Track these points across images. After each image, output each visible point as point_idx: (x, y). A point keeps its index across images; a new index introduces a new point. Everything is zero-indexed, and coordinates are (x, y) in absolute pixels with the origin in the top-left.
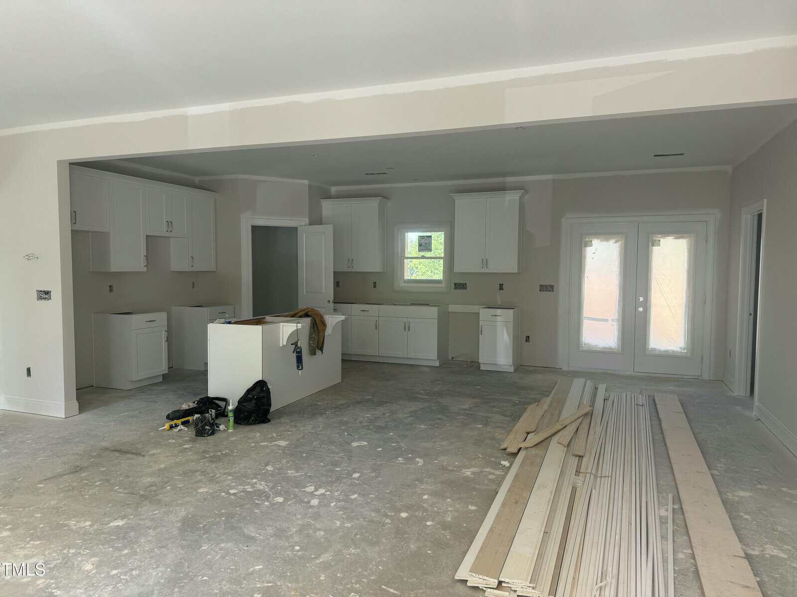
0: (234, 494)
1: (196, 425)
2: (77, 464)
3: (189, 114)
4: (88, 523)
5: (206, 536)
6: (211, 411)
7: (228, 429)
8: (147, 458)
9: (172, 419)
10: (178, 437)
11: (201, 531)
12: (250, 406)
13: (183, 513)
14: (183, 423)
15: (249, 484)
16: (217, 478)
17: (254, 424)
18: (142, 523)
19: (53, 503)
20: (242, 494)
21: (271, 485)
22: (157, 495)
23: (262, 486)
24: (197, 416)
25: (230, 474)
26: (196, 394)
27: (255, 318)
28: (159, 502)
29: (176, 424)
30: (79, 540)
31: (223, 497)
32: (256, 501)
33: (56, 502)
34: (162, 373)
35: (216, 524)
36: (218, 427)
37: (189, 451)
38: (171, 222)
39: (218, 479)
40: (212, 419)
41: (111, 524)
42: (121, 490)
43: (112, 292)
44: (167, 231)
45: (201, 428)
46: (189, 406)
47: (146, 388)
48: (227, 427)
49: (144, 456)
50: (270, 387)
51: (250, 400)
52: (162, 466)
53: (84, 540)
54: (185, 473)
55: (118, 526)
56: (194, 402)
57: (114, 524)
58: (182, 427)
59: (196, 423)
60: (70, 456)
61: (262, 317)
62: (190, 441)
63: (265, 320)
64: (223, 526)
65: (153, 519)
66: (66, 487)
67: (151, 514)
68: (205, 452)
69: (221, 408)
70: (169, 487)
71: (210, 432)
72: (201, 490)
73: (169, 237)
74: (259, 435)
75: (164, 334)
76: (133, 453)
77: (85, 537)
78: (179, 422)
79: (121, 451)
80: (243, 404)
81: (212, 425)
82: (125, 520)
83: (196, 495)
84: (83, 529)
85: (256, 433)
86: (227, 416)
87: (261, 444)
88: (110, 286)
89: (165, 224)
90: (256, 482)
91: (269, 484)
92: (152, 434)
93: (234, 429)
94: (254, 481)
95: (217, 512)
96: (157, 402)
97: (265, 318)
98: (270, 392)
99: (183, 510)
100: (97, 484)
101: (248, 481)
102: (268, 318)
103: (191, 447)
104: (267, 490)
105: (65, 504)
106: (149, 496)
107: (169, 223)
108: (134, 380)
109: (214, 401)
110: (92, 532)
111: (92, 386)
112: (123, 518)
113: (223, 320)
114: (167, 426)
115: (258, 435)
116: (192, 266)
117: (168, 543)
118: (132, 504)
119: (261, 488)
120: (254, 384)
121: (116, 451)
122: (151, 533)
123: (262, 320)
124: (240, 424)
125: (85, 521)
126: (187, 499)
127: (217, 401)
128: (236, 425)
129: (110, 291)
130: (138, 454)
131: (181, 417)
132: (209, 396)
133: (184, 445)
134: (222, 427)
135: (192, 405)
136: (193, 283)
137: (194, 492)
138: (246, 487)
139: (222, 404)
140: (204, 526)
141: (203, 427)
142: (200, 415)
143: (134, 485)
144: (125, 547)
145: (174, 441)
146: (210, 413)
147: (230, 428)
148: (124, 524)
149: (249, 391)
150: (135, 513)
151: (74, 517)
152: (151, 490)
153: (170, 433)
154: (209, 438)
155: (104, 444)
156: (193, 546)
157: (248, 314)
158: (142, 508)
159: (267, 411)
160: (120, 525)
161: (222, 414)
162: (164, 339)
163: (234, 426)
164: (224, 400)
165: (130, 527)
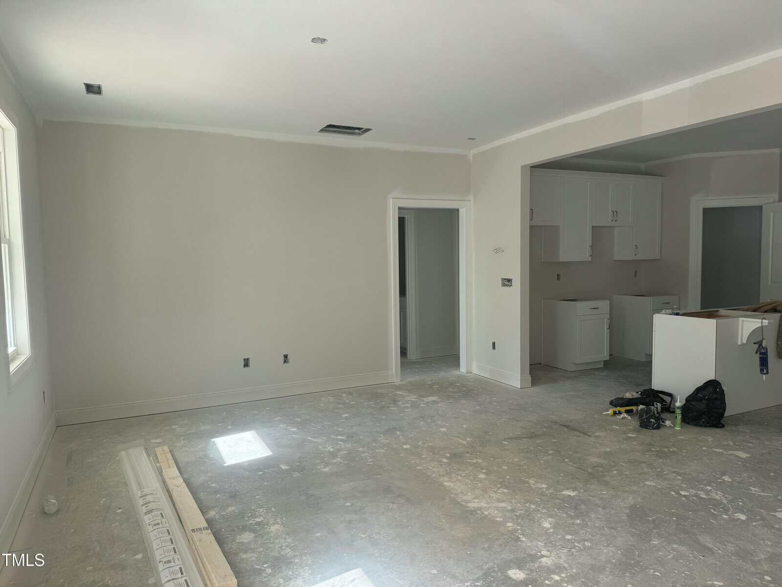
0: (685, 496)
1: (641, 417)
2: (532, 431)
3: (644, 100)
4: (544, 486)
5: (656, 531)
6: (656, 404)
7: (675, 426)
8: (592, 439)
9: (616, 406)
10: (622, 424)
11: (650, 525)
12: (702, 406)
13: (631, 500)
14: (627, 412)
15: (702, 490)
16: (666, 474)
17: (705, 426)
18: (592, 500)
19: (516, 460)
20: (695, 498)
21: (730, 498)
22: (604, 476)
23: (718, 496)
24: (641, 407)
25: (679, 474)
26: (637, 385)
27: (702, 311)
28: (607, 484)
29: (619, 411)
30: (538, 498)
31: (672, 495)
32: (712, 511)
33: (517, 460)
34: (603, 360)
35: (666, 522)
36: (664, 422)
37: (633, 440)
38: (616, 211)
39: (667, 476)
40: (658, 413)
41: (564, 492)
42: (571, 464)
43: (559, 280)
44: (612, 221)
45: (645, 420)
46: (632, 396)
47: (587, 372)
48: (674, 423)
49: (590, 436)
50: (725, 388)
51: (701, 400)
52: (608, 450)
53: (542, 500)
54: (630, 462)
55: (570, 496)
56: (638, 393)
57: (566, 493)
58: (625, 415)
59: (641, 414)
60: (526, 422)
61: (715, 309)
62: (634, 430)
63: (718, 314)
64: (674, 526)
65: (601, 499)
66: (525, 448)
67: (599, 493)
68: (650, 444)
69: (666, 402)
70: (615, 472)
71: (655, 426)
72: (648, 483)
73: (613, 227)
74: (712, 439)
75: (606, 323)
76: (579, 431)
77: (543, 498)
78: (623, 409)
79: (569, 427)
80: (692, 403)
81: (658, 419)
82: (576, 492)
83: (643, 486)
84: (541, 490)
85: (708, 437)
86: (674, 412)
87: (714, 449)
88: (558, 275)
89: (610, 213)
90: (711, 490)
91: (726, 496)
92: (596, 416)
93: (682, 427)
94: (709, 488)
95: (667, 510)
96: (599, 387)
97: (718, 311)
98: (724, 395)
99: (631, 498)
100: (550, 452)
101: (701, 486)
102: (722, 311)
103: (636, 437)
104: (725, 502)
105: (525, 464)
106: (595, 475)
107: (615, 213)
108: (577, 363)
109: (658, 394)
110: (549, 495)
111: (540, 364)
112: (574, 489)
113: (670, 311)
114: (610, 412)
115: (710, 439)
116: (636, 255)
117: (617, 526)
118: (581, 479)
119: (718, 497)
120: (705, 383)
121: (564, 426)
122: (600, 511)
123: (714, 313)
124: (688, 423)
125: (542, 483)
126: (635, 488)
127: (661, 395)
128: (683, 424)
129: (558, 280)
130: (585, 434)
131: (624, 405)
132: (653, 388)
133: (628, 433)
134: (668, 423)
135: (636, 395)
136: (636, 271)
137: (641, 483)
138: (699, 492)
139: (667, 399)
140: (654, 520)
141: (648, 419)
142: (644, 407)
143: (582, 461)
144: (577, 517)
145: (617, 427)
146: (656, 406)
147: (678, 426)
148: (576, 495)
149: (699, 390)
150: (584, 488)
151: (533, 477)
152: (598, 470)
153: (613, 418)
154: (652, 431)
155: (554, 417)
156: (643, 537)
157: (696, 306)
158: (591, 484)
159: (722, 415)
160: (572, 495)
161: (668, 409)
162: (606, 326)
163: (681, 424)
164: (670, 395)
165: (580, 500)
